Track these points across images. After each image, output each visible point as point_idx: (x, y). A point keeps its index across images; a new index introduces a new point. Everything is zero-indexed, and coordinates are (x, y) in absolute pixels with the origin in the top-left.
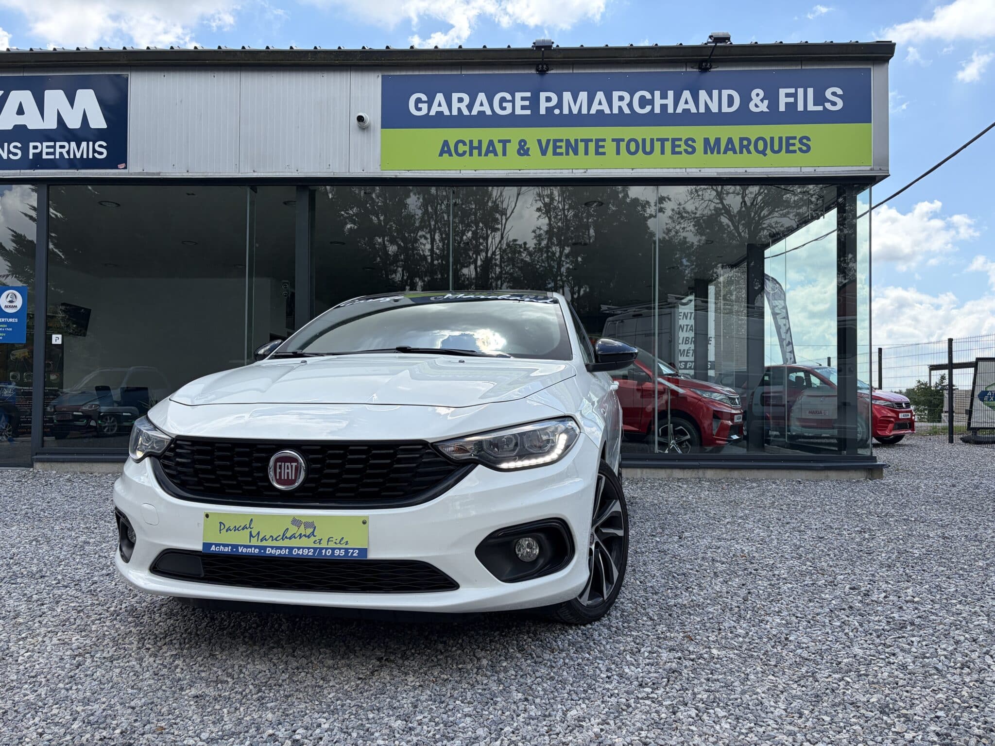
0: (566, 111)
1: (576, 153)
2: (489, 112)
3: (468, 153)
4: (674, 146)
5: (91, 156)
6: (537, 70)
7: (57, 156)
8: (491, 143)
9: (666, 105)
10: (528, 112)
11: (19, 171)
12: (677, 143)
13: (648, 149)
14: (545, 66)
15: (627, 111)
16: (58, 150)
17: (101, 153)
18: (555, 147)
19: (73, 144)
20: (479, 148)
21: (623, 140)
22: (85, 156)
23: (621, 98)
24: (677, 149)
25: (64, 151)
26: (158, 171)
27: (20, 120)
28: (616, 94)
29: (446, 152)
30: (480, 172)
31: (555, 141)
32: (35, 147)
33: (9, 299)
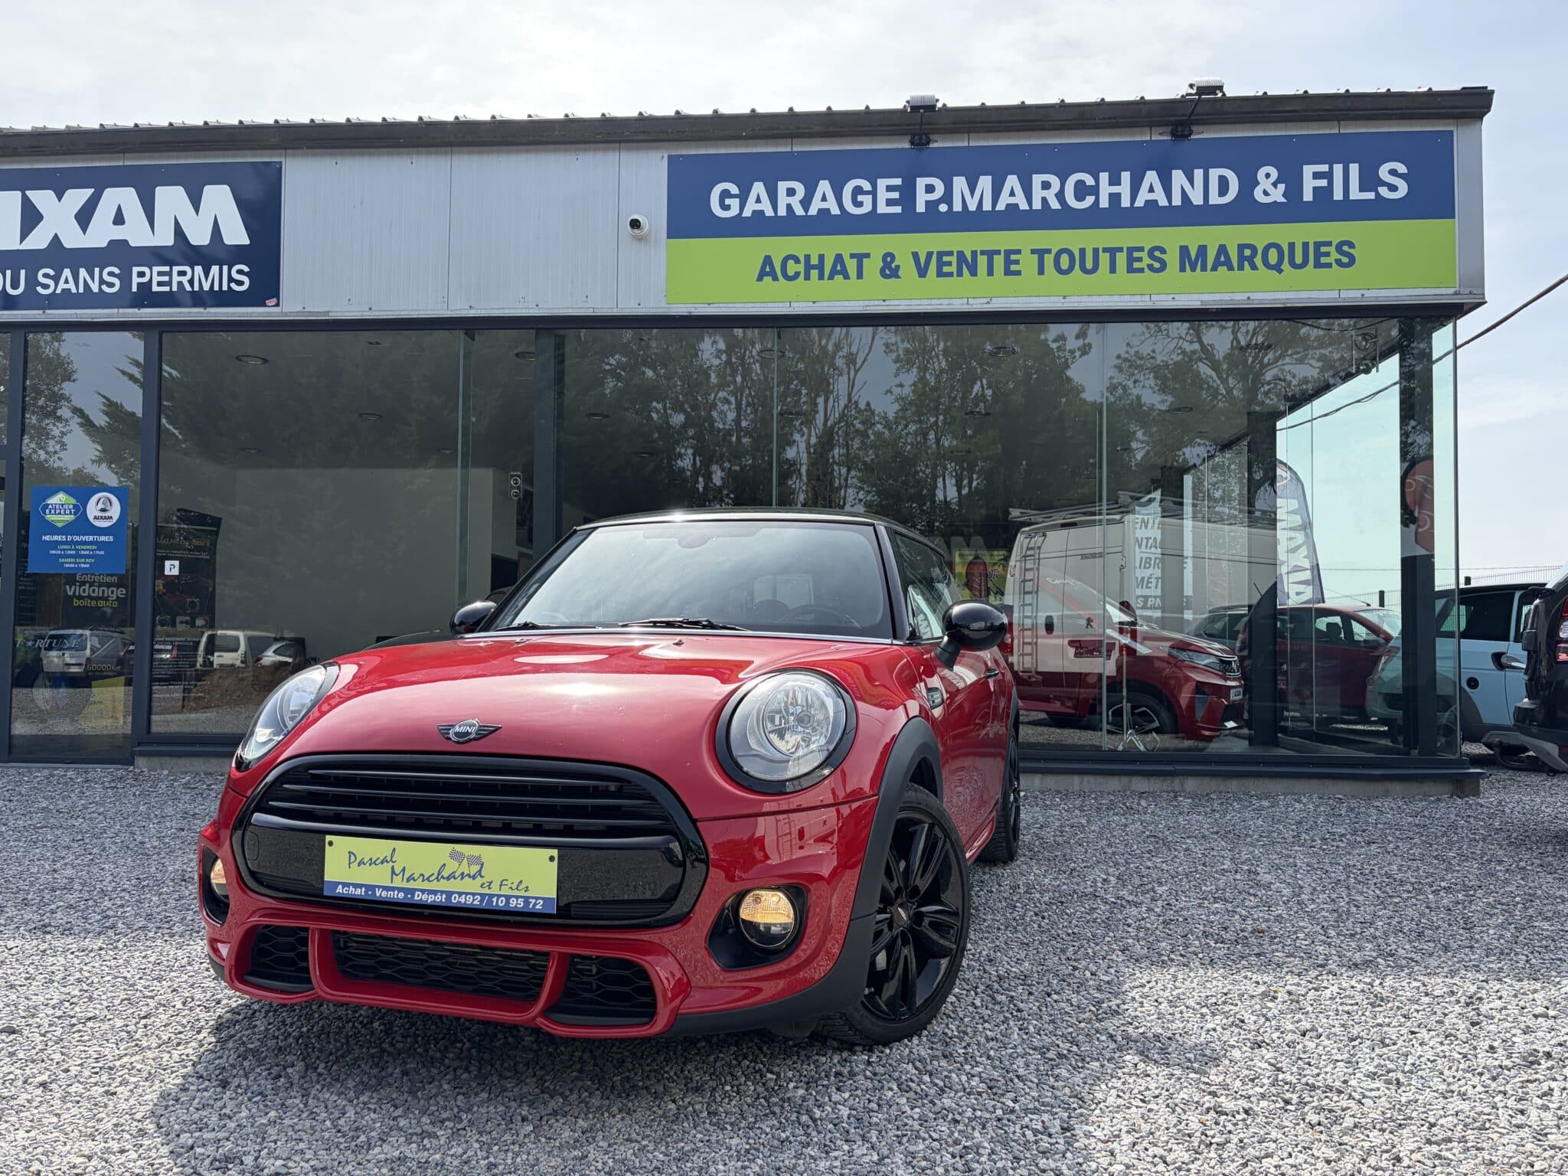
0: (957, 207)
1: (974, 273)
2: (835, 210)
3: (802, 275)
4: (1131, 260)
5: (225, 288)
6: (912, 143)
7: (175, 288)
8: (839, 258)
9: (1119, 195)
10: (898, 209)
11: (115, 310)
12: (1136, 254)
13: (1089, 265)
14: (924, 137)
15: (1055, 205)
16: (176, 279)
17: (240, 283)
18: (941, 264)
19: (199, 269)
20: (820, 267)
21: (1049, 251)
22: (216, 288)
23: (1046, 186)
24: (1136, 265)
25: (185, 280)
26: (325, 309)
27: (119, 233)
28: (1037, 179)
29: (768, 274)
30: (821, 304)
31: (941, 254)
32: (141, 274)
33: (101, 506)
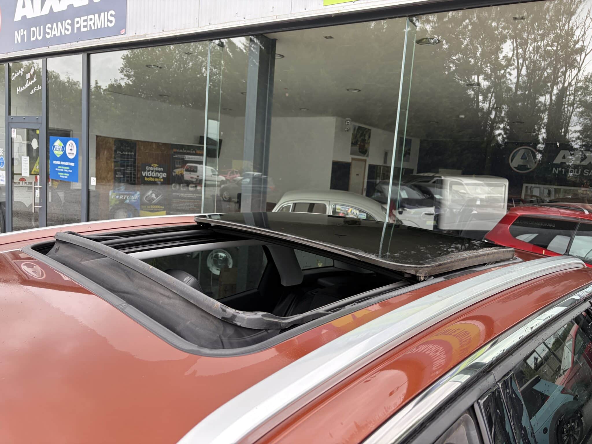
5: (106, 26)
7: (89, 29)
11: (70, 44)
16: (89, 23)
17: (111, 22)
19: (97, 15)
22: (103, 27)
25: (91, 23)
26: (144, 34)
32: (78, 23)
33: (70, 148)
